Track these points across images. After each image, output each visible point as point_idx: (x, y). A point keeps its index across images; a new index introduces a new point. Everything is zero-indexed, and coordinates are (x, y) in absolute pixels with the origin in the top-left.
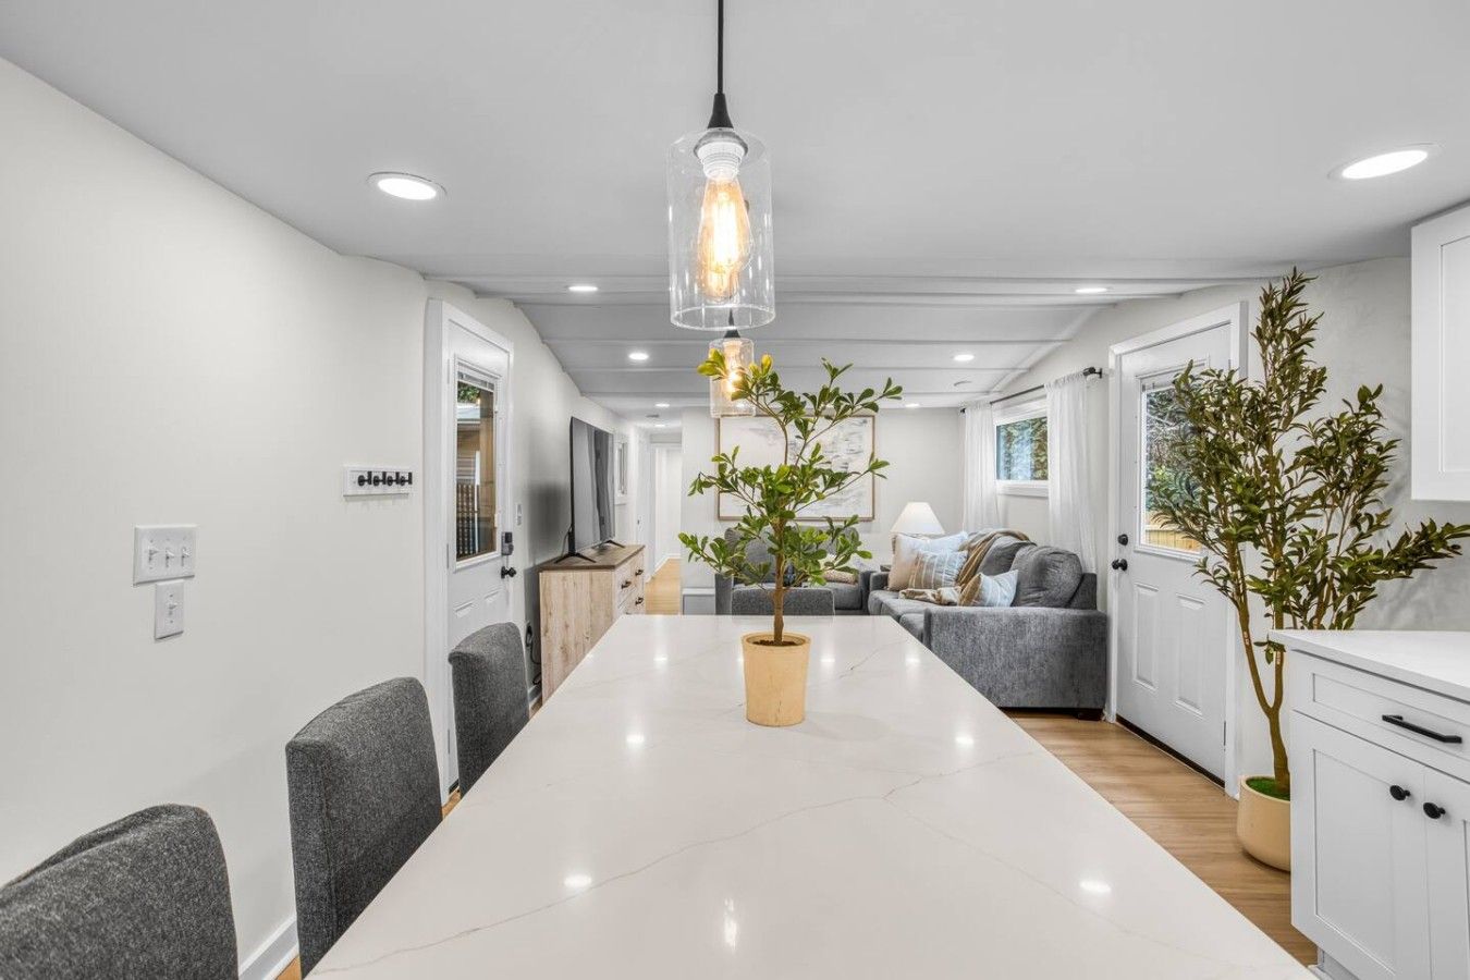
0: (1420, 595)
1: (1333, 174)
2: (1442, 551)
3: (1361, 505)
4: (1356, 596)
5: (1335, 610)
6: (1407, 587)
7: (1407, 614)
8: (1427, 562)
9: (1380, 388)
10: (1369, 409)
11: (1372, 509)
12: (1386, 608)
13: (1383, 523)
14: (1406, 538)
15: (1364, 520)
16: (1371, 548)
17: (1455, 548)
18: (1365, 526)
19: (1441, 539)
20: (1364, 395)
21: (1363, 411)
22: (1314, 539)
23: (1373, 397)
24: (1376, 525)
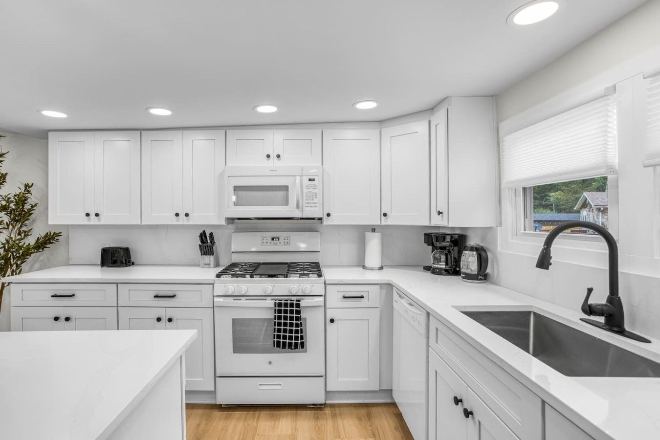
0: (42, 258)
1: (38, 111)
2: (53, 241)
3: (21, 227)
4: (19, 262)
5: (11, 269)
6: (37, 256)
7: (37, 265)
8: (48, 246)
9: (33, 184)
10: (29, 192)
11: (24, 229)
12: (29, 265)
13: (29, 234)
14: (38, 239)
15: (22, 233)
16: (25, 243)
17: (57, 239)
18: (23, 235)
19: (53, 238)
20: (27, 186)
21: (26, 192)
22: (12, 241)
23: (29, 187)
24: (27, 234)
